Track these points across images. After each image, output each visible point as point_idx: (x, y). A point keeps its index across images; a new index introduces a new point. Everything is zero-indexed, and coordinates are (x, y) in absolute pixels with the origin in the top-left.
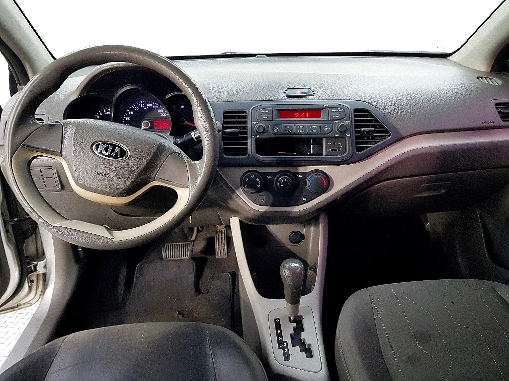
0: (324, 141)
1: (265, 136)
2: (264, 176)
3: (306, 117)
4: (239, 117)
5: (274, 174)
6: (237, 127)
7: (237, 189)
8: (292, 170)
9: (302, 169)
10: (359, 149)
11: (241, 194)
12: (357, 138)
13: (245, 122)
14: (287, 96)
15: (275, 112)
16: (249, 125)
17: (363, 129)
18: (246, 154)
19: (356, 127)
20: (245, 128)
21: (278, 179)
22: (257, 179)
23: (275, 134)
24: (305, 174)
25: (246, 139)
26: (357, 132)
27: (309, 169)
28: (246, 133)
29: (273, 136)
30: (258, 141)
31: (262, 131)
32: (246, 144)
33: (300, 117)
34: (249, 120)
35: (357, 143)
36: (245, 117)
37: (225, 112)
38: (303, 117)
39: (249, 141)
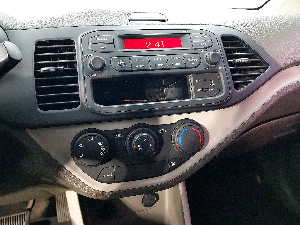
0: (190, 78)
1: (105, 74)
2: (108, 136)
3: (161, 47)
4: (64, 50)
5: (125, 132)
6: (61, 64)
7: (67, 161)
8: (151, 122)
9: (165, 120)
10: (237, 86)
11: (74, 170)
12: (233, 71)
13: (73, 56)
14: (132, 20)
15: (118, 41)
16: (79, 59)
17: (237, 60)
18: (78, 104)
19: (229, 57)
20: (74, 64)
21: (132, 138)
22: (101, 144)
23: (120, 71)
24: (169, 127)
25: (76, 80)
26: (231, 64)
27: (175, 119)
28: (75, 72)
29: (118, 74)
30: (95, 83)
31: (99, 66)
32: (76, 89)
33: (153, 46)
34: (78, 52)
35: (234, 78)
36: (73, 49)
37: (38, 43)
38: (157, 47)
39: (81, 84)
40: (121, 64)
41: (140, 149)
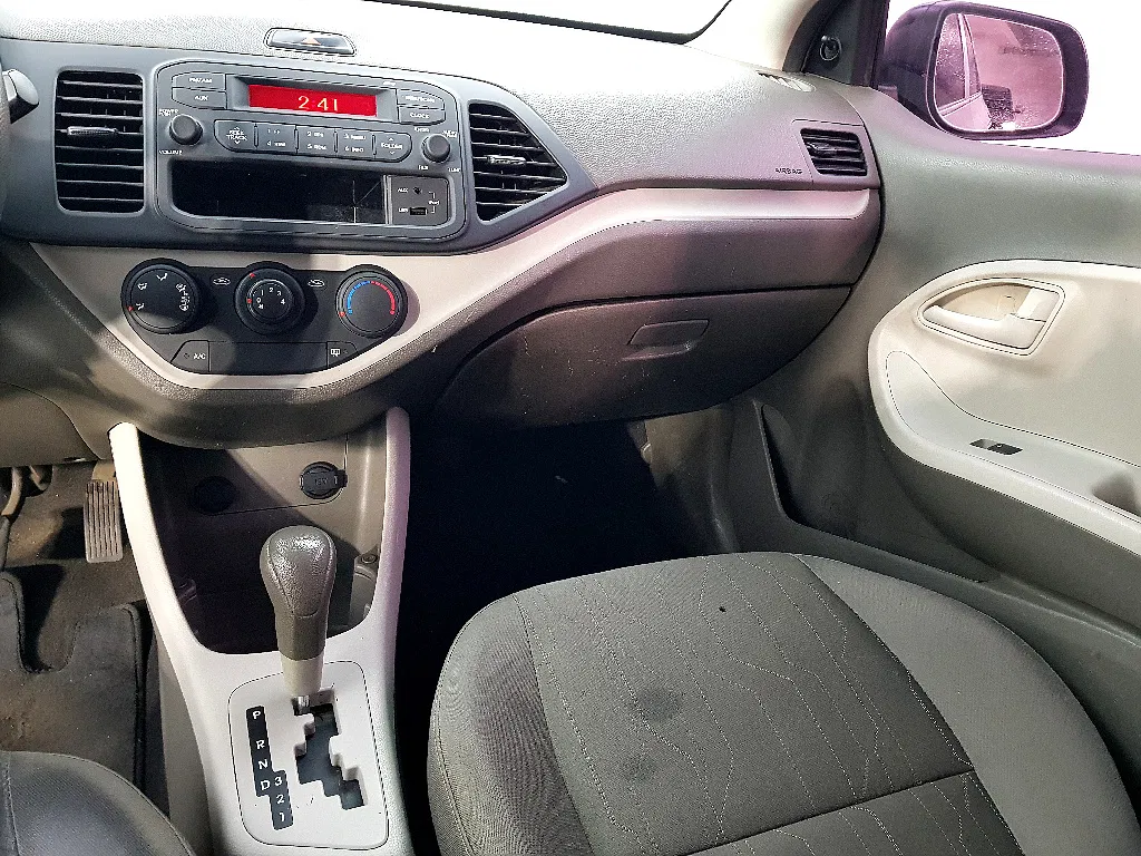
0: (387, 183)
1: (200, 153)
2: (200, 278)
3: (331, 109)
4: (118, 94)
5: (235, 274)
6: (110, 123)
7: (113, 317)
8: (293, 262)
9: (322, 262)
10: (486, 213)
11: (128, 336)
12: (479, 181)
13: (137, 110)
14: (273, 45)
15: (235, 87)
16: (148, 118)
17: (494, 158)
18: (140, 206)
19: (476, 151)
20: (138, 126)
21: (247, 288)
22: (181, 288)
23: (232, 150)
24: (332, 277)
25: (139, 159)
26: (477, 165)
27: (346, 262)
28: (139, 142)
29: (227, 155)
30: (177, 168)
31: (188, 134)
32: (139, 176)
33: (311, 107)
34: (147, 102)
35: (480, 196)
36: (137, 94)
37: (65, 75)
38: (322, 110)
39: (148, 168)
40: (236, 135)
41: (261, 306)
